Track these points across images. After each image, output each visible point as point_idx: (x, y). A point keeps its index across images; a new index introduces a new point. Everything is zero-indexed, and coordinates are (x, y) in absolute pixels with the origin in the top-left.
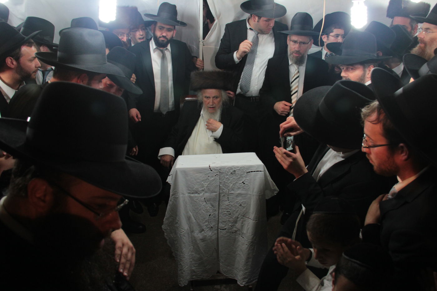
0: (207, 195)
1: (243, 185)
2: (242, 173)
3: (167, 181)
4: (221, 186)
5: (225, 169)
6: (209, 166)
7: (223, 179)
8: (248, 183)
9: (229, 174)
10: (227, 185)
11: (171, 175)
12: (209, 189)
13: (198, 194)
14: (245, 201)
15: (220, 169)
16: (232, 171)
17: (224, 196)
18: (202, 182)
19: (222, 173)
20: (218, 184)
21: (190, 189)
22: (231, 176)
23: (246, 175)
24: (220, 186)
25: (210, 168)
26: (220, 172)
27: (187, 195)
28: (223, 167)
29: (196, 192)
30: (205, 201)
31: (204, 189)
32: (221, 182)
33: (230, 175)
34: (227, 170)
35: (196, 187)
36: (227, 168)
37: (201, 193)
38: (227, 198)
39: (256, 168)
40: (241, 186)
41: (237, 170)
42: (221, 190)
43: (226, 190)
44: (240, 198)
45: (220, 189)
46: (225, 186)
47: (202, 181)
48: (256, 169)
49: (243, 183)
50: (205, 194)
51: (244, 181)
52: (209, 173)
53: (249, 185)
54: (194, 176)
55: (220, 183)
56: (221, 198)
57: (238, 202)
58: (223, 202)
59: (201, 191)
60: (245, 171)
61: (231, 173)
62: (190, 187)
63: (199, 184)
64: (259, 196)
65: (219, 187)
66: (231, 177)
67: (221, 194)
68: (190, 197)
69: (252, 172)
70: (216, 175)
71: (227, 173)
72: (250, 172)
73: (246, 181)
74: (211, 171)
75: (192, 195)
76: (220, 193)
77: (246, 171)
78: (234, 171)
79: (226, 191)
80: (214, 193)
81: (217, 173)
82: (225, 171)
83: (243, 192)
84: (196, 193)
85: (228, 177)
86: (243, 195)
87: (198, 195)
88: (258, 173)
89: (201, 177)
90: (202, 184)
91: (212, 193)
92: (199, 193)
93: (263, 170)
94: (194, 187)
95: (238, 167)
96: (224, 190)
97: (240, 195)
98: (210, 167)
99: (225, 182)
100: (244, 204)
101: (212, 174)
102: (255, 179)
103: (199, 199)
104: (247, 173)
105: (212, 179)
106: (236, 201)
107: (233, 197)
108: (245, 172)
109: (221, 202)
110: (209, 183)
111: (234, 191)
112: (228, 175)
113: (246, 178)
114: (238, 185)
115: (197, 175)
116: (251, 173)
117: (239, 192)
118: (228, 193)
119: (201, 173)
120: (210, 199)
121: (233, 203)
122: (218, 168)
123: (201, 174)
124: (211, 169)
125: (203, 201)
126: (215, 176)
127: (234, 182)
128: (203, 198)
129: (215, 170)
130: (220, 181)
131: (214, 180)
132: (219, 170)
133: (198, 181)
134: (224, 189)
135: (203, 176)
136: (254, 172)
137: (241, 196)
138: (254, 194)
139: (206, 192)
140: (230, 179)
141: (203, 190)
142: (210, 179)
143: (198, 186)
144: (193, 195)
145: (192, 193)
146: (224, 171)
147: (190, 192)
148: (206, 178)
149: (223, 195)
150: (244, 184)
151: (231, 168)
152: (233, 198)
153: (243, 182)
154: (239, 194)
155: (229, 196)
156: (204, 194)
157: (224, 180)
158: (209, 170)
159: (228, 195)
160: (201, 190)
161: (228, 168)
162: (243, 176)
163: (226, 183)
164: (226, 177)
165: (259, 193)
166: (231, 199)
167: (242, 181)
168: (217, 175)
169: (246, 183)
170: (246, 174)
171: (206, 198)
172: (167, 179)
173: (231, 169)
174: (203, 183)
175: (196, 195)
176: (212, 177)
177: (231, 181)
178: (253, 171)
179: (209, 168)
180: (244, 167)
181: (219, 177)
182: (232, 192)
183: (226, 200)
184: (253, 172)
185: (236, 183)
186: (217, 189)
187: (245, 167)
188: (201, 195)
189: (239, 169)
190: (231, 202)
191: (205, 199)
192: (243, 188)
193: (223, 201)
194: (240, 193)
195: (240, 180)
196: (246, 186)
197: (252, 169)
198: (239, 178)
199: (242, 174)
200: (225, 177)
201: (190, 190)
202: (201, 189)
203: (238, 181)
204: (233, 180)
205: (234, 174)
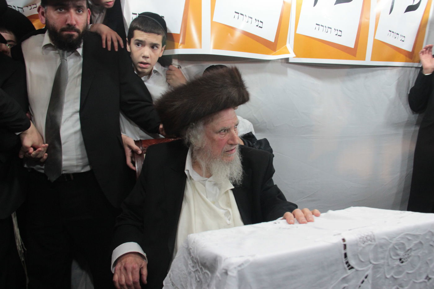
2: (427, 252)
5: (388, 251)
9: (395, 265)
16: (402, 253)
22: (400, 269)
33: (398, 266)
34: (392, 253)
41: (415, 245)
61: (400, 259)
66: (399, 273)
71: (390, 262)
78: (408, 251)
82: (388, 257)
85: (392, 273)
95: (418, 237)
112: (393, 268)
113: (433, 263)
140: (396, 279)
203: (416, 280)
204: (405, 280)
205: (406, 261)
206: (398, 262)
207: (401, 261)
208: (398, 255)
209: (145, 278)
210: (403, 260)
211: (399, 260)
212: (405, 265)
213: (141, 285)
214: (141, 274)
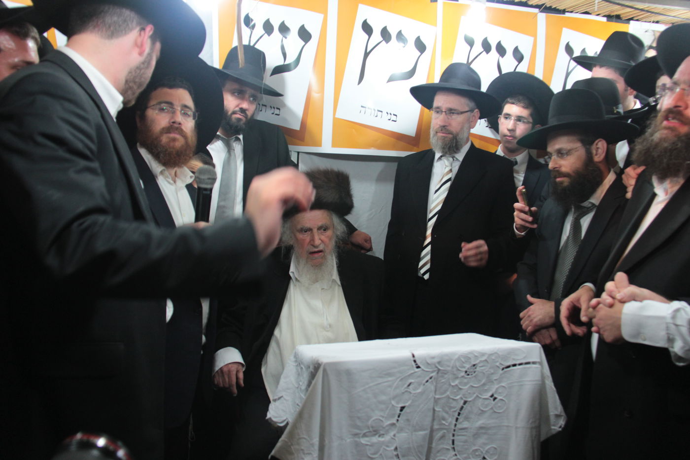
0: (403, 438)
1: (493, 403)
2: (492, 371)
3: (269, 415)
4: (437, 409)
5: (453, 362)
6: (411, 356)
7: (445, 392)
8: (504, 397)
9: (460, 376)
10: (452, 405)
11: (279, 398)
12: (408, 420)
13: (379, 436)
14: (495, 446)
15: (439, 363)
16: (467, 366)
17: (443, 437)
18: (393, 402)
19: (445, 372)
20: (431, 406)
21: (359, 423)
22: (465, 381)
23: (501, 375)
24: (434, 410)
25: (415, 361)
26: (439, 370)
27: (348, 440)
28: (447, 355)
29: (374, 431)
30: (397, 456)
31: (395, 421)
32: (439, 399)
33: (463, 377)
34: (458, 364)
35: (376, 415)
36: (456, 357)
37: (387, 432)
38: (451, 442)
39: (524, 355)
40: (486, 406)
41: (481, 362)
42: (435, 423)
43: (450, 420)
44: (481, 440)
45: (433, 420)
46: (447, 409)
47: (394, 398)
48: (525, 358)
49: (492, 399)
50: (397, 435)
51: (496, 392)
52: (409, 375)
53: (506, 401)
54: (371, 384)
55: (436, 401)
56: (434, 445)
57: (476, 450)
58: (438, 454)
59: (387, 428)
60: (498, 364)
61: (466, 372)
62: (359, 418)
63: (383, 406)
64: (532, 428)
65: (431, 414)
66: (466, 384)
67: (434, 434)
68: (357, 445)
69: (514, 365)
70: (427, 378)
71: (455, 373)
72: (509, 367)
73: (500, 391)
74: (418, 367)
75: (364, 441)
76: (432, 431)
77: (501, 364)
78: (474, 365)
79: (450, 424)
80: (421, 430)
81: (432, 372)
82: (453, 368)
83: (491, 422)
84: (375, 435)
85: (457, 382)
86: (490, 431)
87: (381, 439)
88: (529, 368)
89: (390, 386)
90: (393, 405)
91: (415, 431)
92: (382, 432)
93: (538, 360)
94: (369, 417)
95: (483, 354)
96: (444, 422)
97: (483, 431)
98: (416, 358)
99: (448, 397)
100: (491, 455)
101: (419, 377)
102: (522, 385)
103: (380, 452)
104: (503, 369)
105: (419, 391)
106: (471, 450)
107: (464, 438)
108: (498, 367)
109: (432, 455)
110: (409, 403)
111: (468, 421)
112: (457, 378)
113: (499, 383)
114: (479, 403)
115: (380, 380)
116: (512, 368)
117: (480, 423)
118: (453, 427)
119: (389, 375)
120: (409, 448)
121: (465, 455)
122: (433, 358)
123: (390, 379)
124: (418, 362)
125: (392, 458)
126: (427, 381)
127: (470, 398)
128: (393, 448)
129: (428, 364)
130: (437, 397)
131: (422, 393)
132: (437, 365)
133: (384, 398)
134: (444, 419)
135: (395, 384)
136: (520, 364)
137: (485, 433)
138: (518, 426)
139: (401, 430)
140: (461, 389)
141: (393, 424)
142: (413, 392)
143: (382, 414)
144: (367, 439)
145: (365, 435)
146: (449, 366)
147: (357, 431)
148: (403, 389)
149: (440, 434)
150: (495, 399)
151: (466, 357)
152: (466, 441)
153: (492, 396)
154: (481, 428)
155: (456, 438)
156: (394, 435)
157: (448, 393)
158: (413, 366)
159: (454, 435)
160: (387, 426)
161: (459, 359)
162: (495, 377)
163: (451, 400)
164: (453, 384)
165: (530, 422)
166: (462, 444)
167: (490, 394)
168: (431, 378)
169: (499, 398)
170: (501, 372)
171: (400, 448)
172: (267, 410)
173: (466, 361)
174: (395, 404)
175: (375, 439)
176: (420, 384)
177: (464, 395)
178: (517, 362)
179: (412, 359)
180: (496, 353)
181: (435, 384)
182: (465, 424)
183: (448, 449)
184: (518, 367)
185: (475, 398)
186: (427, 422)
187: (500, 353)
188: (387, 438)
189: (486, 360)
190: (459, 452)
191: (396, 449)
192: (491, 411)
193: (438, 451)
194: (483, 425)
195: (486, 391)
196: (499, 405)
197: (516, 357)
198: (484, 384)
199: (492, 374)
200: (450, 385)
201: (358, 427)
202: (389, 422)
203: (480, 394)
204: (469, 392)
205: (472, 375)
206: (463, 374)
207: (467, 374)
208: (464, 367)
209: (242, 382)
210: (468, 373)
211: (464, 373)
212: (470, 378)
213: (237, 388)
214: (237, 378)
